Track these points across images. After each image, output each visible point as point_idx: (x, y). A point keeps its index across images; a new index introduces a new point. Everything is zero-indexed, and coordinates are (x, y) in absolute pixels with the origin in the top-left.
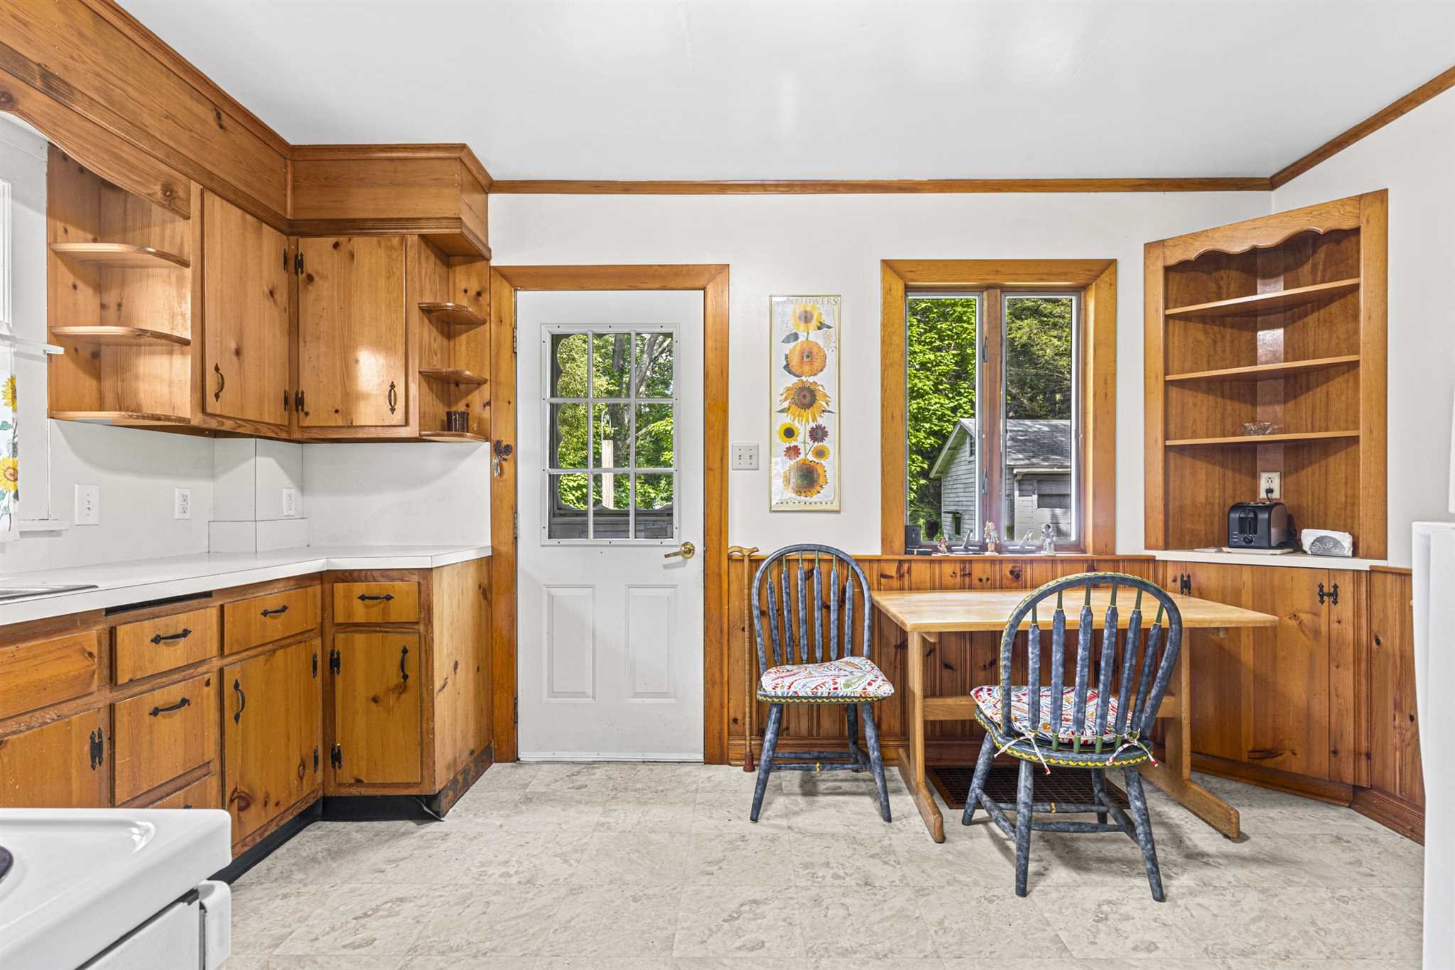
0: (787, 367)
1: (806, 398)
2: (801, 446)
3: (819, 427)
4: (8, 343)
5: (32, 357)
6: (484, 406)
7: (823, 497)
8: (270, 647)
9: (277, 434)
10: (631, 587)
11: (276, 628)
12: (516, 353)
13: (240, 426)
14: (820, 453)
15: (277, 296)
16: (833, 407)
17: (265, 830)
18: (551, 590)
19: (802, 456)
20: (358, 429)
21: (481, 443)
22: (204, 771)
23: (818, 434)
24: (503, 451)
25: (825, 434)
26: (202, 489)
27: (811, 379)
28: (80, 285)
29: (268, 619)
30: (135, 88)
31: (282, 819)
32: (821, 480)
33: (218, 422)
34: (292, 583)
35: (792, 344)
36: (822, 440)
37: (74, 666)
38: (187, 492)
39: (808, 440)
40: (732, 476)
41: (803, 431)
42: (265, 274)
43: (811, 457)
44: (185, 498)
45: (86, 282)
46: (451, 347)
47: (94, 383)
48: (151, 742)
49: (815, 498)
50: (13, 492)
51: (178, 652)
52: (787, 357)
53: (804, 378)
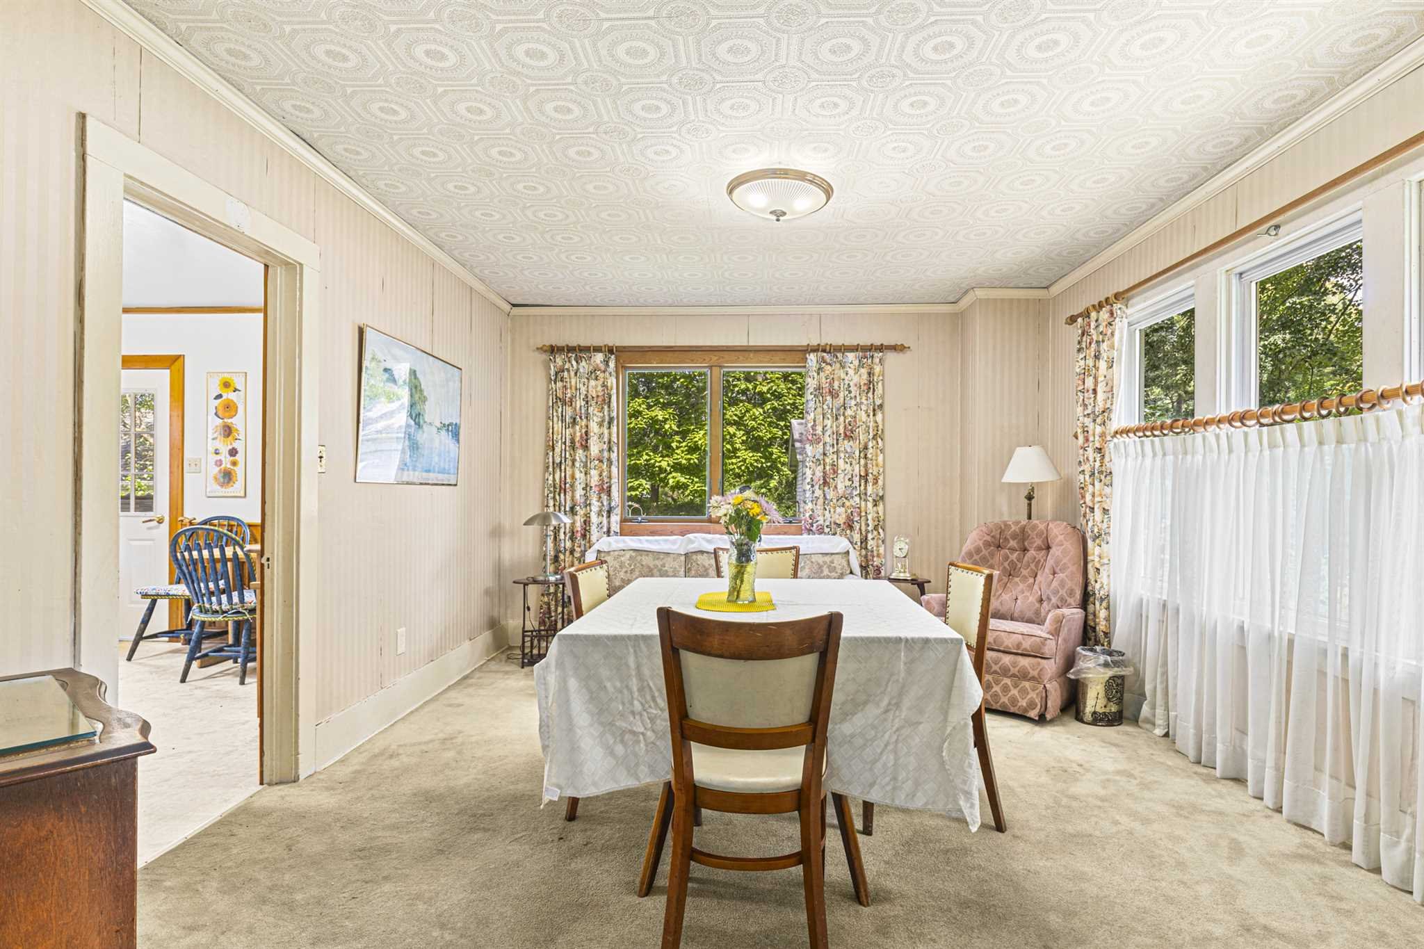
0: (216, 414)
1: (228, 431)
2: (223, 459)
3: (233, 448)
7: (237, 488)
10: (130, 540)
14: (234, 464)
16: (242, 437)
19: (223, 466)
23: (233, 452)
25: (237, 452)
27: (230, 421)
32: (234, 479)
35: (220, 400)
36: (235, 456)
39: (228, 456)
40: (186, 476)
41: (224, 450)
43: (229, 466)
49: (230, 489)
52: (216, 408)
53: (226, 420)
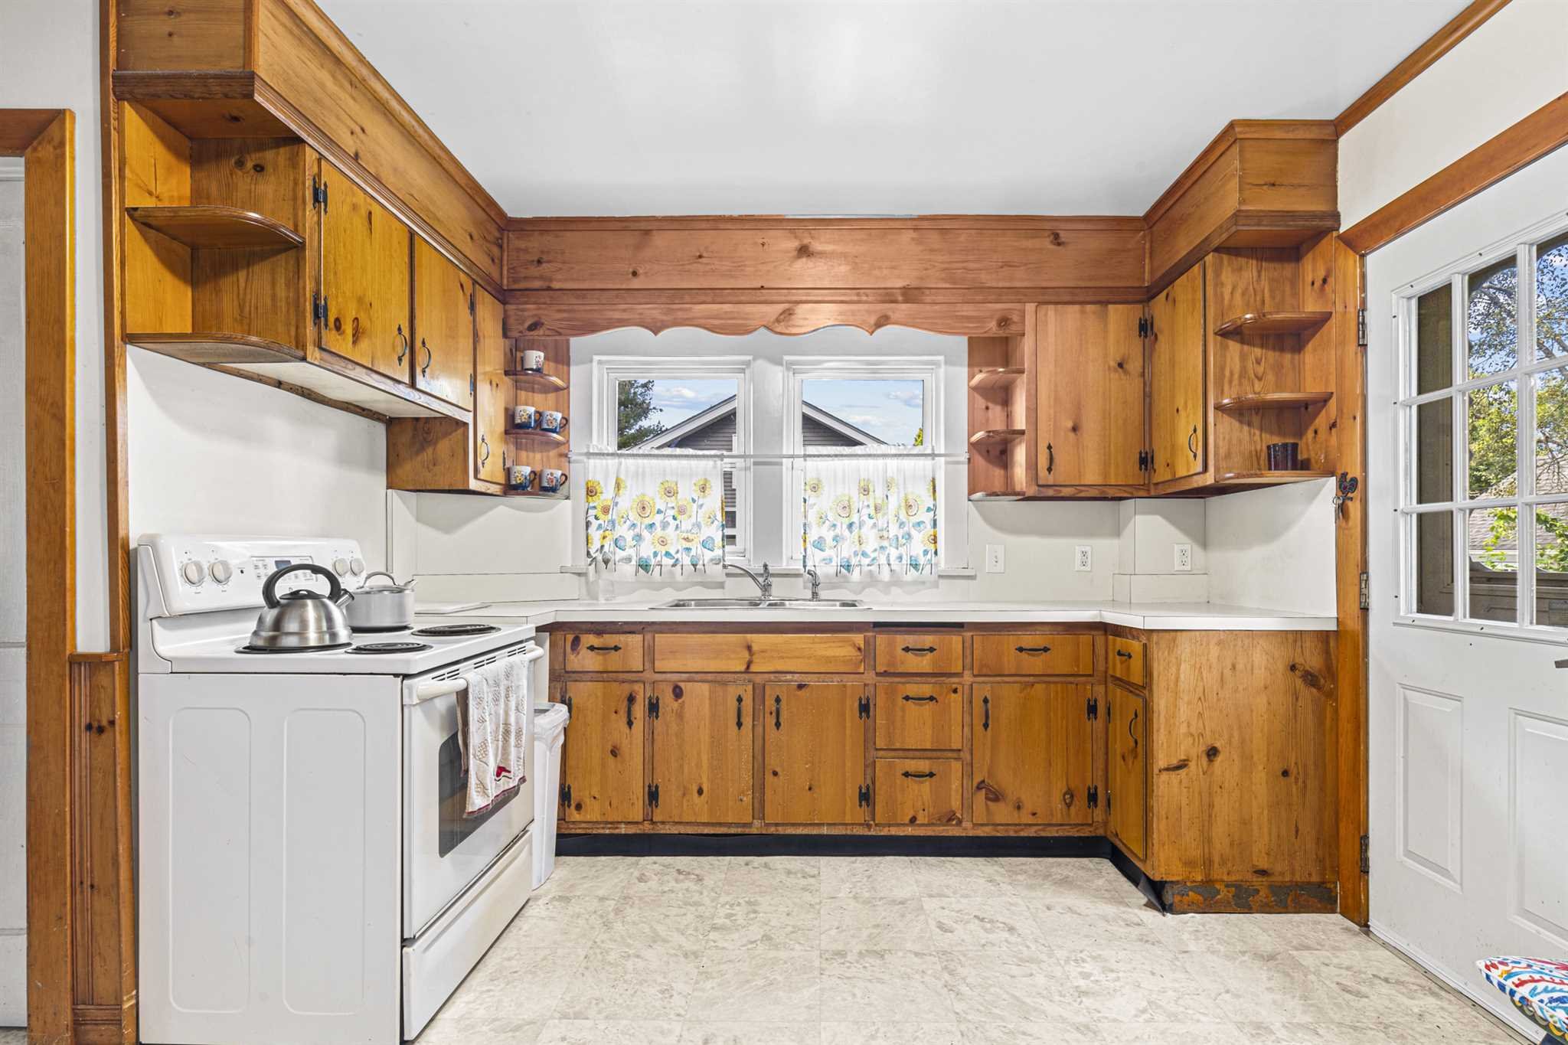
4: (930, 458)
5: (958, 463)
6: (1331, 429)
8: (1031, 679)
9: (1132, 493)
10: (1519, 713)
11: (1036, 664)
12: (1365, 346)
13: (1081, 491)
15: (1129, 366)
17: (1022, 830)
18: (1407, 692)
20: (1183, 481)
21: (1324, 479)
22: (955, 755)
24: (1350, 488)
26: (1103, 547)
28: (990, 405)
29: (1024, 655)
30: (973, 261)
31: (1043, 830)
33: (1055, 491)
34: (1060, 628)
37: (847, 652)
38: (1088, 549)
42: (1112, 350)
44: (1084, 554)
45: (995, 402)
46: (1296, 362)
47: (1002, 472)
48: (903, 717)
50: (933, 551)
51: (925, 662)
